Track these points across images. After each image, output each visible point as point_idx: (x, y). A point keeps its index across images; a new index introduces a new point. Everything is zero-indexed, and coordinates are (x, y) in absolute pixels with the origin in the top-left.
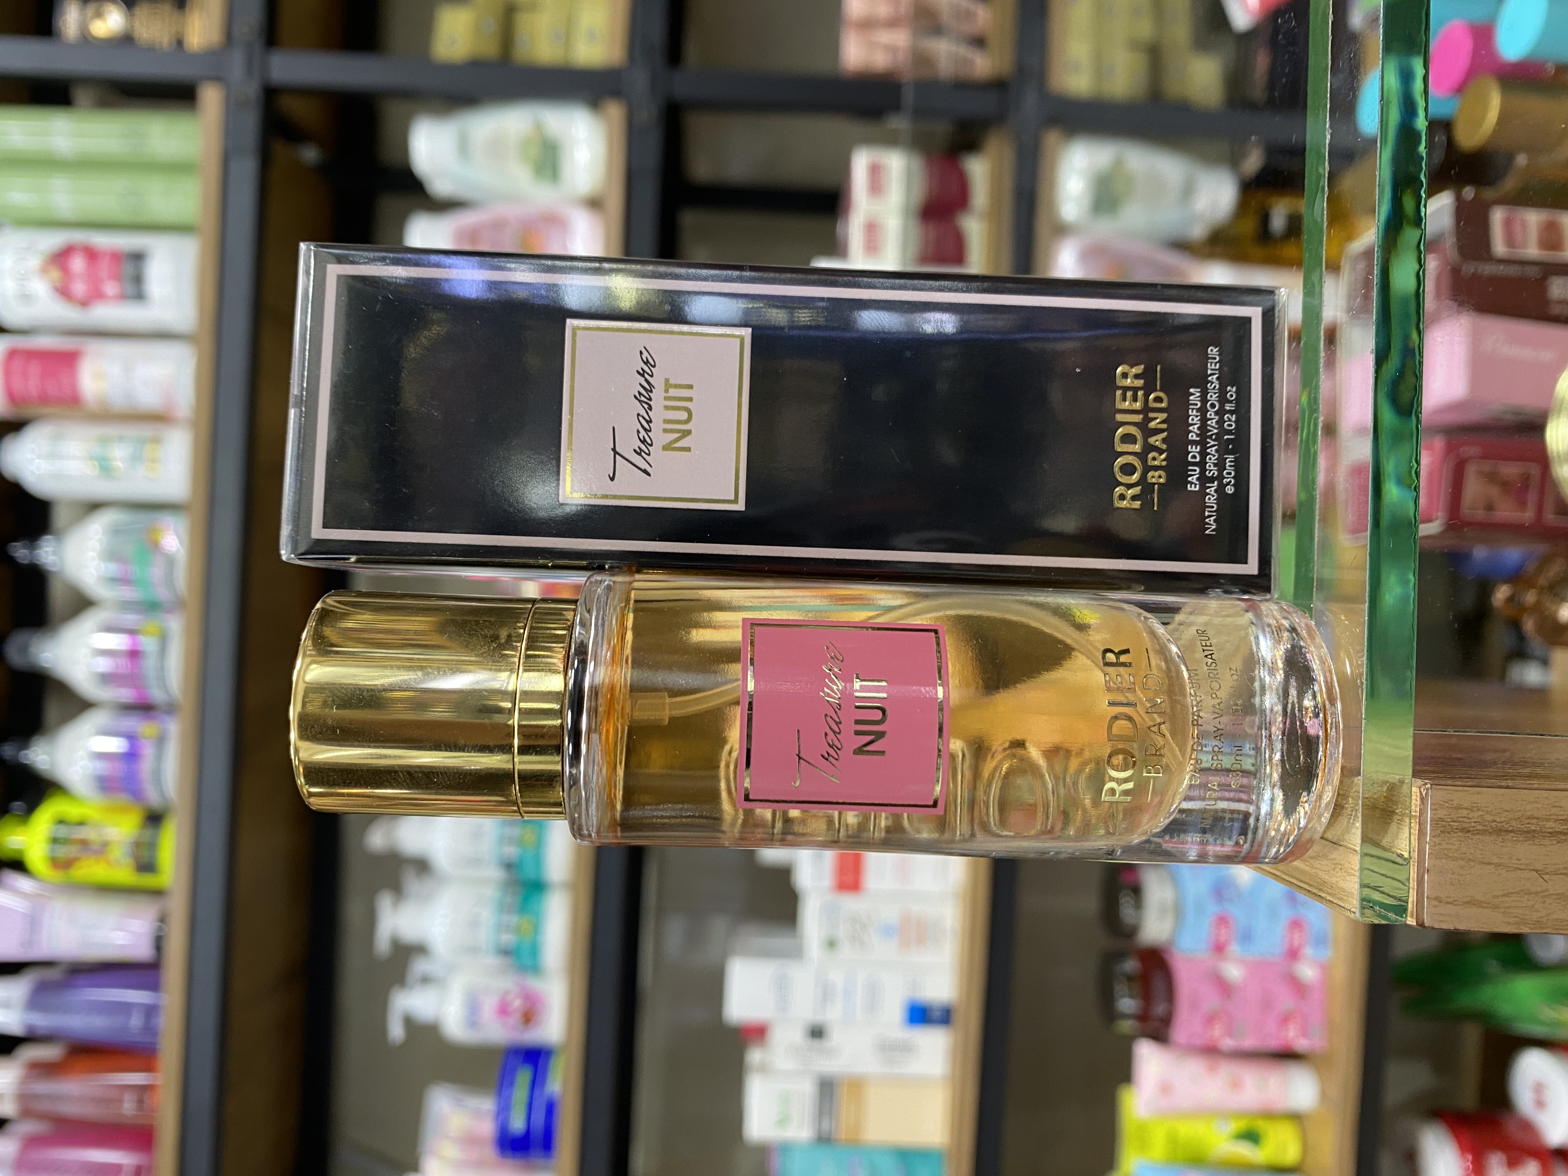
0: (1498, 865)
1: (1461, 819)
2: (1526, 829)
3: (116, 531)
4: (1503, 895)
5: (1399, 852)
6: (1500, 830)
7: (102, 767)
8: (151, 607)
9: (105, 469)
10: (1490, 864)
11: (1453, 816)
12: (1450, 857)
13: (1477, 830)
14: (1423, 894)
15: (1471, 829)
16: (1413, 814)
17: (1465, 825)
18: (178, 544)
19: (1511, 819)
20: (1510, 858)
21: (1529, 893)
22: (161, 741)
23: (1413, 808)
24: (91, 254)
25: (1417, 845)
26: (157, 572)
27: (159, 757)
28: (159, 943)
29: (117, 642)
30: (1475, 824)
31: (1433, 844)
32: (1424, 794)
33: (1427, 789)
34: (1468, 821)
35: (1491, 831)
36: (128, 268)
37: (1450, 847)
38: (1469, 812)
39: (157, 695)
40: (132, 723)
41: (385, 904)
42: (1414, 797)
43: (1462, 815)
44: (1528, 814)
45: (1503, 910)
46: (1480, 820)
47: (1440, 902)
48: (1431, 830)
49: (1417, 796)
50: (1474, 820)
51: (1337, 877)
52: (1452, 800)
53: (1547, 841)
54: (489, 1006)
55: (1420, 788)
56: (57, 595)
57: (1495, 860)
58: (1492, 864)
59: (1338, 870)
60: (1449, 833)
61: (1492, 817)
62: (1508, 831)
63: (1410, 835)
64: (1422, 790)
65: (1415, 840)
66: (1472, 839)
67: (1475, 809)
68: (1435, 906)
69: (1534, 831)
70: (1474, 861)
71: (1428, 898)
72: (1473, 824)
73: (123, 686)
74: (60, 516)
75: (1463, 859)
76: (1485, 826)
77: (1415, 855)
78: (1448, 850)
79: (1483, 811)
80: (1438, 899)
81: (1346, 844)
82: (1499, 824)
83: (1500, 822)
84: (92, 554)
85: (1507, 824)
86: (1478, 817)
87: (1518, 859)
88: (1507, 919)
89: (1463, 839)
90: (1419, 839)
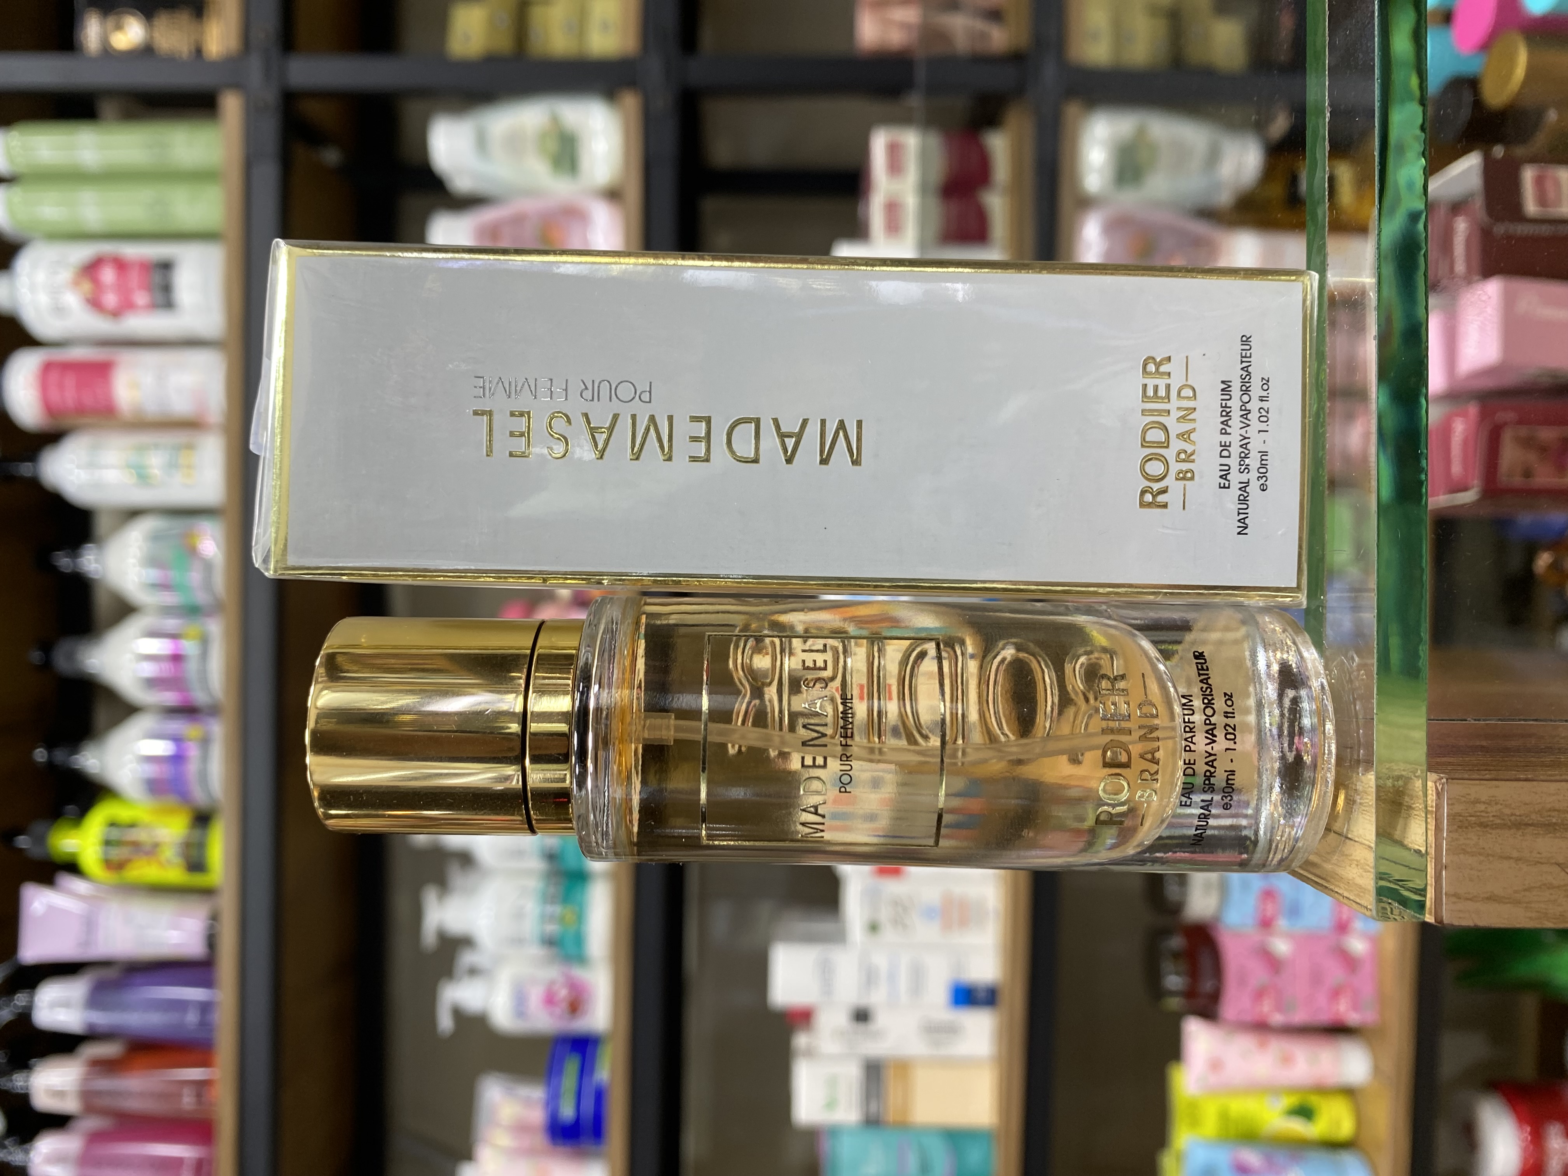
0: (1518, 860)
1: (1479, 814)
2: (1547, 822)
3: (155, 537)
4: (1525, 890)
5: (1417, 847)
6: (1520, 824)
7: (150, 770)
8: (192, 611)
9: (143, 477)
10: (1510, 858)
11: (1470, 810)
12: (1468, 853)
13: (1496, 824)
14: (1442, 890)
15: (1490, 823)
16: (1429, 809)
17: (1483, 820)
18: (216, 549)
19: (1531, 812)
20: (1531, 852)
21: (1550, 887)
22: (205, 742)
23: (1429, 802)
24: (121, 265)
25: (1434, 840)
26: (195, 577)
27: (205, 758)
28: (211, 940)
29: (160, 646)
30: (1494, 819)
31: (1450, 839)
32: (1440, 789)
33: (1443, 784)
34: (1486, 815)
35: (1509, 824)
36: (157, 278)
37: (1468, 842)
38: (1487, 806)
39: (200, 697)
40: (177, 726)
41: (431, 898)
42: (1430, 792)
43: (1480, 810)
44: (1549, 806)
45: (1524, 905)
46: (1498, 814)
47: (1459, 898)
48: (1447, 825)
49: (1432, 790)
50: (1492, 814)
51: (1353, 873)
52: (1469, 794)
54: (535, 996)
55: (1435, 782)
56: (101, 603)
57: (1515, 854)
58: (1512, 858)
59: (1354, 866)
60: (1466, 828)
61: (1512, 811)
62: (1527, 825)
63: (1427, 832)
64: (1438, 784)
65: (1432, 836)
66: (1491, 834)
67: (1494, 803)
68: (1454, 903)
69: (1555, 824)
70: (1493, 856)
71: (1446, 895)
72: (1491, 819)
73: (167, 690)
74: (102, 524)
75: (1480, 854)
76: (1503, 820)
77: (1432, 851)
78: (1467, 845)
79: (1501, 804)
80: (1456, 895)
81: (1360, 840)
82: (1518, 818)
83: (1520, 816)
84: (132, 561)
85: (1527, 817)
86: (1496, 811)
87: (1539, 853)
88: (1529, 914)
89: (1481, 834)
90: (1436, 835)
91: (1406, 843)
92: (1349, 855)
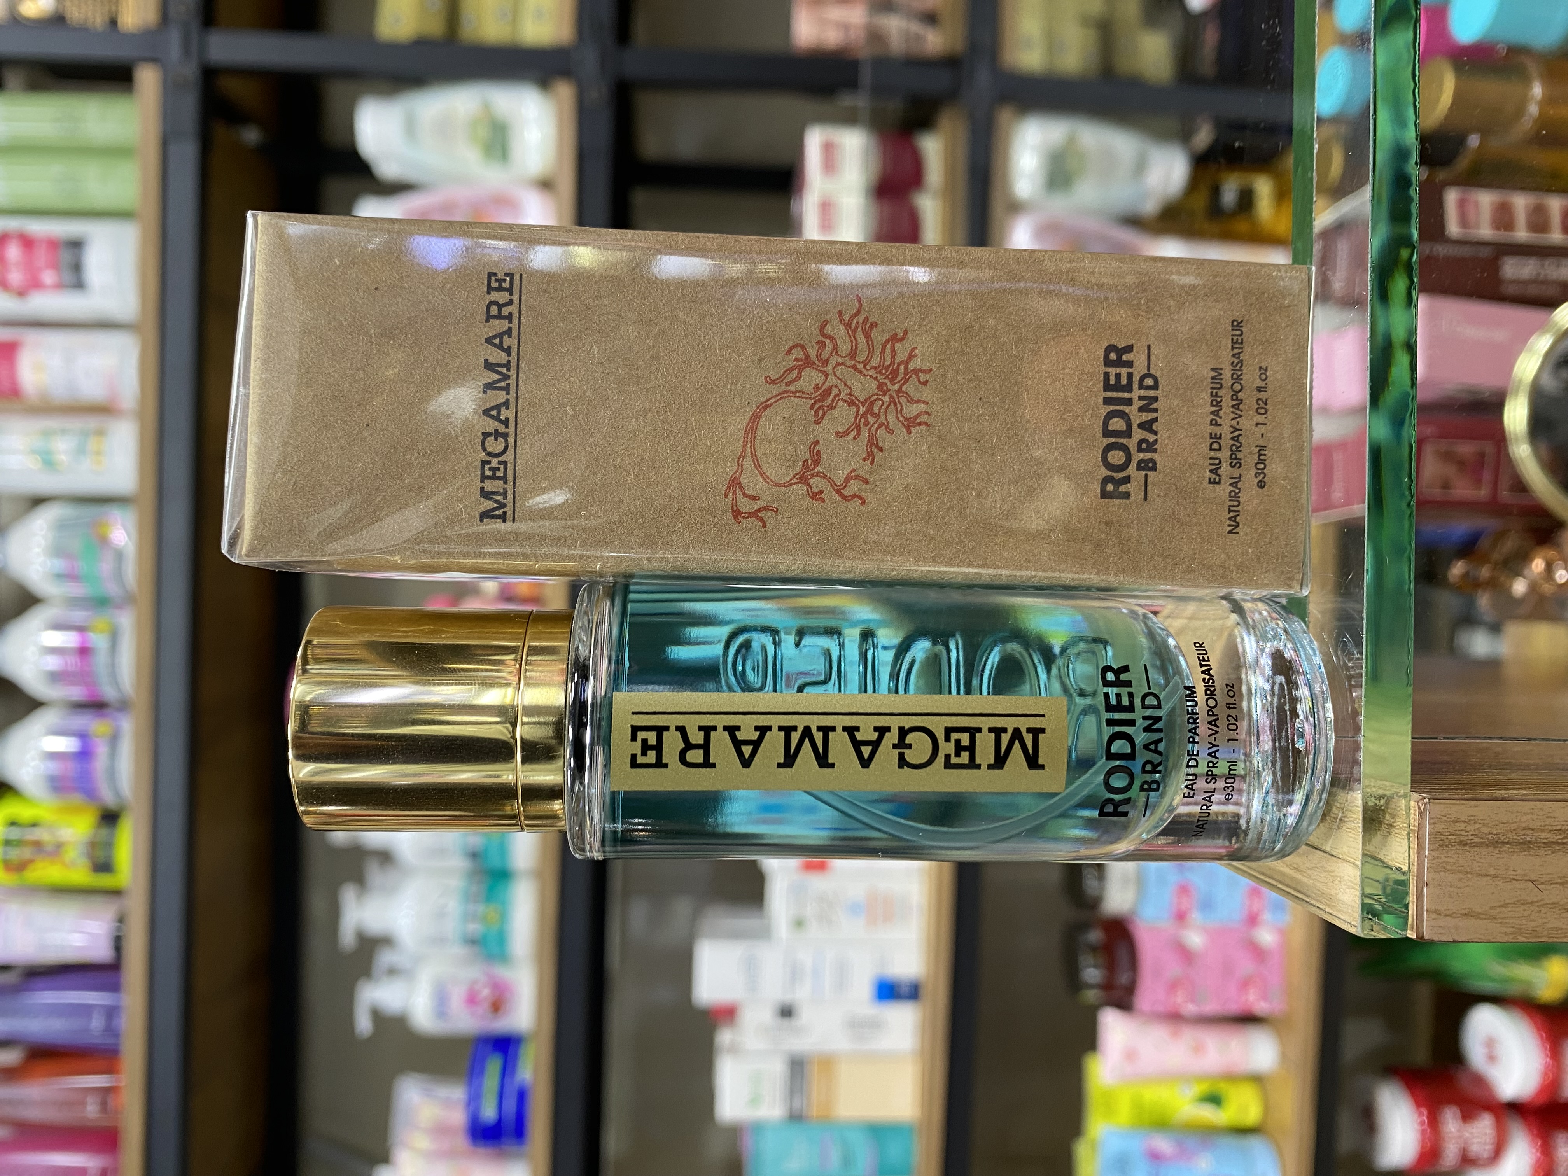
0: (1495, 877)
1: (1459, 833)
2: (1522, 841)
3: (61, 526)
4: (1500, 906)
5: (1398, 865)
6: (1497, 842)
7: (53, 767)
8: (100, 603)
9: (49, 463)
10: (1488, 875)
11: (1451, 830)
12: (1449, 870)
13: (1474, 843)
14: (1423, 909)
15: (1469, 842)
16: (1412, 828)
17: (1462, 838)
18: (127, 538)
19: (1507, 831)
20: (1507, 869)
21: (1525, 903)
22: (114, 739)
23: (1412, 821)
24: (27, 242)
25: (1416, 859)
26: (106, 566)
27: (113, 754)
28: (118, 943)
29: (67, 639)
30: (1473, 837)
31: (1431, 858)
32: (1422, 808)
33: (1426, 804)
34: (1466, 834)
35: (1488, 843)
36: (66, 256)
37: (1449, 860)
38: (1466, 825)
39: (109, 693)
40: (82, 721)
41: (349, 896)
42: (1412, 811)
43: (1460, 829)
44: (1524, 825)
45: (1500, 920)
46: (1477, 832)
47: (1440, 915)
48: (1429, 844)
49: (1415, 810)
50: (1471, 833)
51: (1336, 890)
52: (1451, 814)
53: (1542, 852)
54: (457, 996)
55: (1418, 802)
57: (1492, 872)
59: (1337, 882)
60: (1447, 846)
61: (1489, 829)
63: (1408, 850)
64: (1421, 804)
65: (1414, 854)
66: (1470, 852)
67: (1473, 822)
68: (1434, 919)
69: (1529, 842)
70: (1471, 873)
71: (1427, 911)
72: (1470, 837)
73: (72, 684)
75: (1460, 872)
76: (1482, 838)
77: (1414, 869)
78: (1447, 863)
79: (1480, 824)
80: (1437, 912)
81: (1344, 857)
82: (1495, 837)
83: (1497, 834)
84: (37, 550)
85: (1503, 835)
86: (1475, 830)
87: (1514, 870)
88: (1504, 930)
89: (1461, 852)
90: (1418, 853)
91: (1386, 860)
92: (1332, 872)
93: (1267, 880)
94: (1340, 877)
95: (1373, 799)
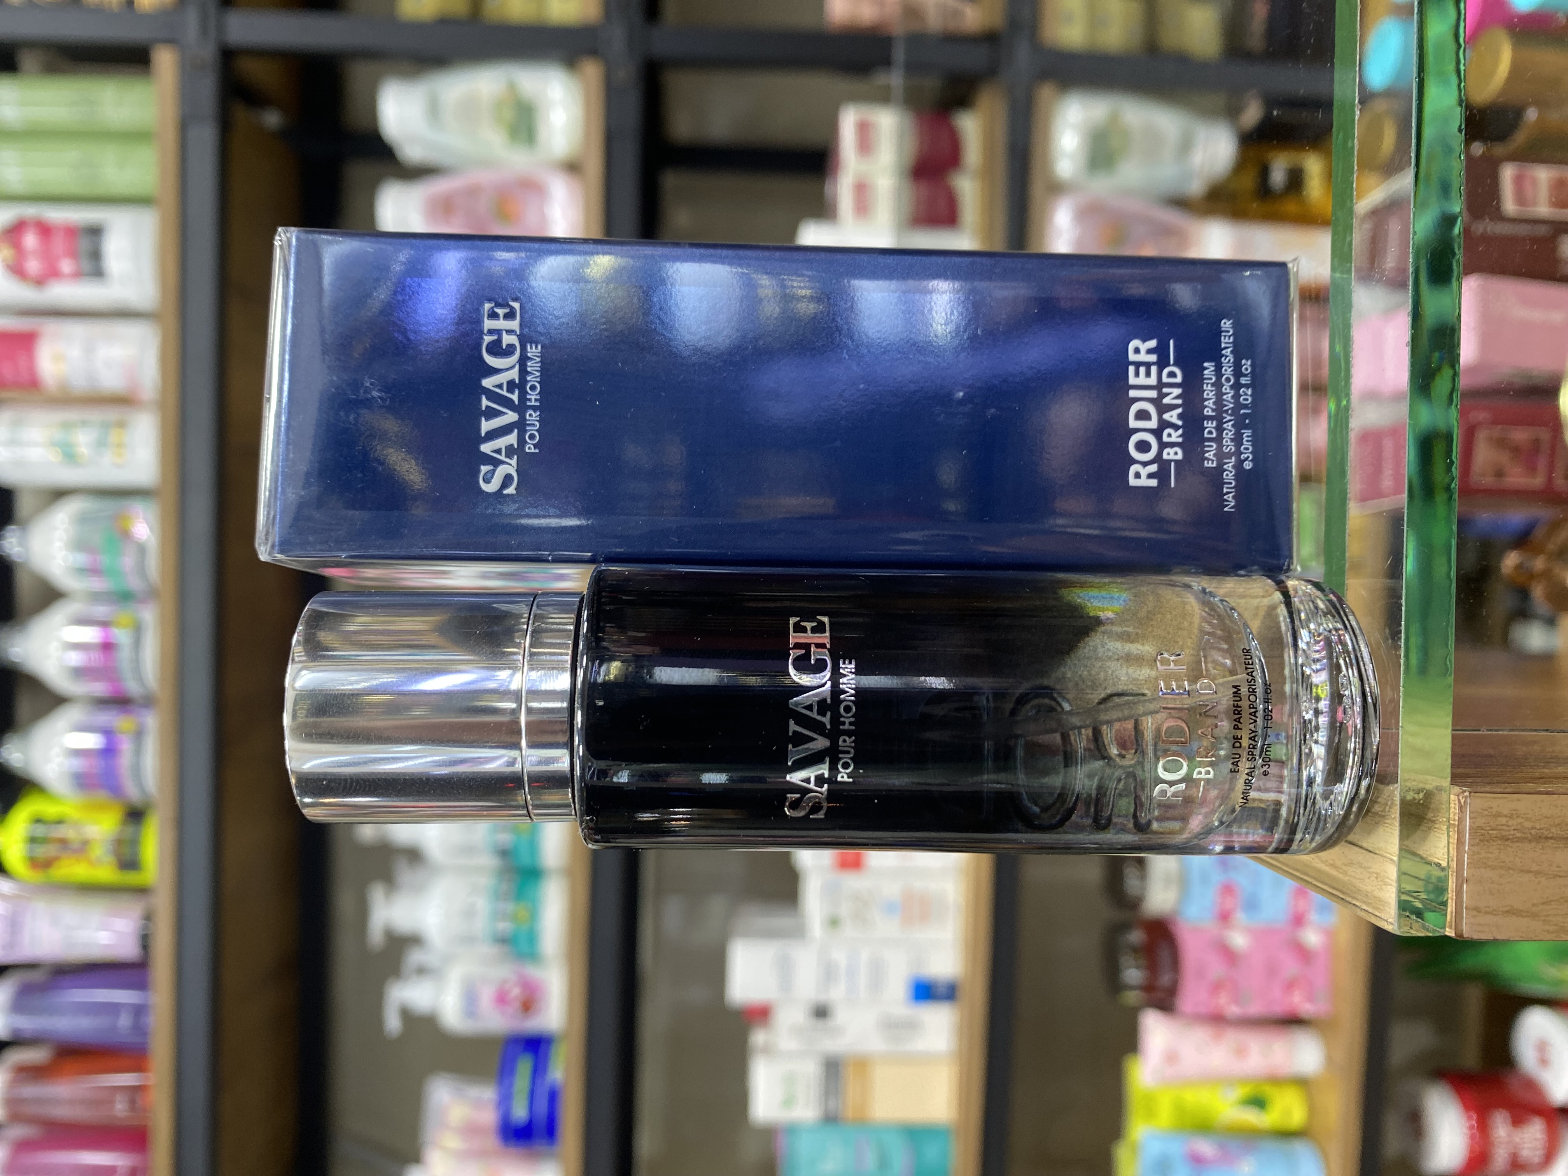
0: (1538, 873)
1: (1500, 827)
3: (82, 519)
4: (1543, 903)
5: (1436, 860)
6: (1540, 837)
7: (77, 764)
8: (123, 598)
9: (70, 456)
10: (1529, 872)
11: (1492, 824)
12: (1489, 866)
13: (1517, 837)
14: (1462, 906)
15: (1511, 837)
16: (1452, 822)
17: (1504, 833)
18: (149, 531)
19: (1551, 825)
20: (1550, 865)
22: (139, 735)
23: (1451, 816)
24: (45, 230)
25: (1455, 854)
26: (128, 561)
27: (138, 752)
28: (145, 941)
29: (90, 635)
30: (1515, 832)
31: (1471, 853)
32: (1462, 801)
34: (1508, 828)
35: (1530, 838)
36: (84, 244)
37: (1489, 855)
38: (1508, 819)
39: (132, 687)
40: (105, 718)
41: (377, 896)
42: (1452, 805)
43: (1502, 823)
45: (1543, 918)
46: (1519, 827)
47: (1480, 912)
48: (1469, 839)
49: (1455, 804)
50: (1513, 828)
51: (1373, 886)
52: (1492, 808)
54: (486, 996)
55: (1458, 796)
56: (24, 587)
57: (1535, 868)
58: (1531, 872)
59: (1373, 878)
60: (1488, 841)
61: (1532, 824)
62: (1547, 838)
63: (1448, 844)
64: (1461, 798)
65: (1453, 849)
66: (1512, 847)
67: (1515, 816)
68: (1474, 916)
70: (1513, 870)
71: (1466, 908)
72: (1512, 832)
73: (96, 679)
74: (24, 505)
75: (1501, 868)
76: (1524, 833)
77: (1454, 865)
78: (1488, 858)
79: (1522, 818)
80: (1477, 909)
81: (1381, 853)
82: (1538, 831)
83: (1540, 829)
84: (58, 544)
85: (1547, 830)
86: (1517, 824)
87: (1558, 867)
88: (1548, 928)
89: (1502, 847)
90: (1457, 848)
91: (1424, 856)
92: (1369, 868)
93: (1302, 876)
94: (1377, 874)
95: (1411, 793)
